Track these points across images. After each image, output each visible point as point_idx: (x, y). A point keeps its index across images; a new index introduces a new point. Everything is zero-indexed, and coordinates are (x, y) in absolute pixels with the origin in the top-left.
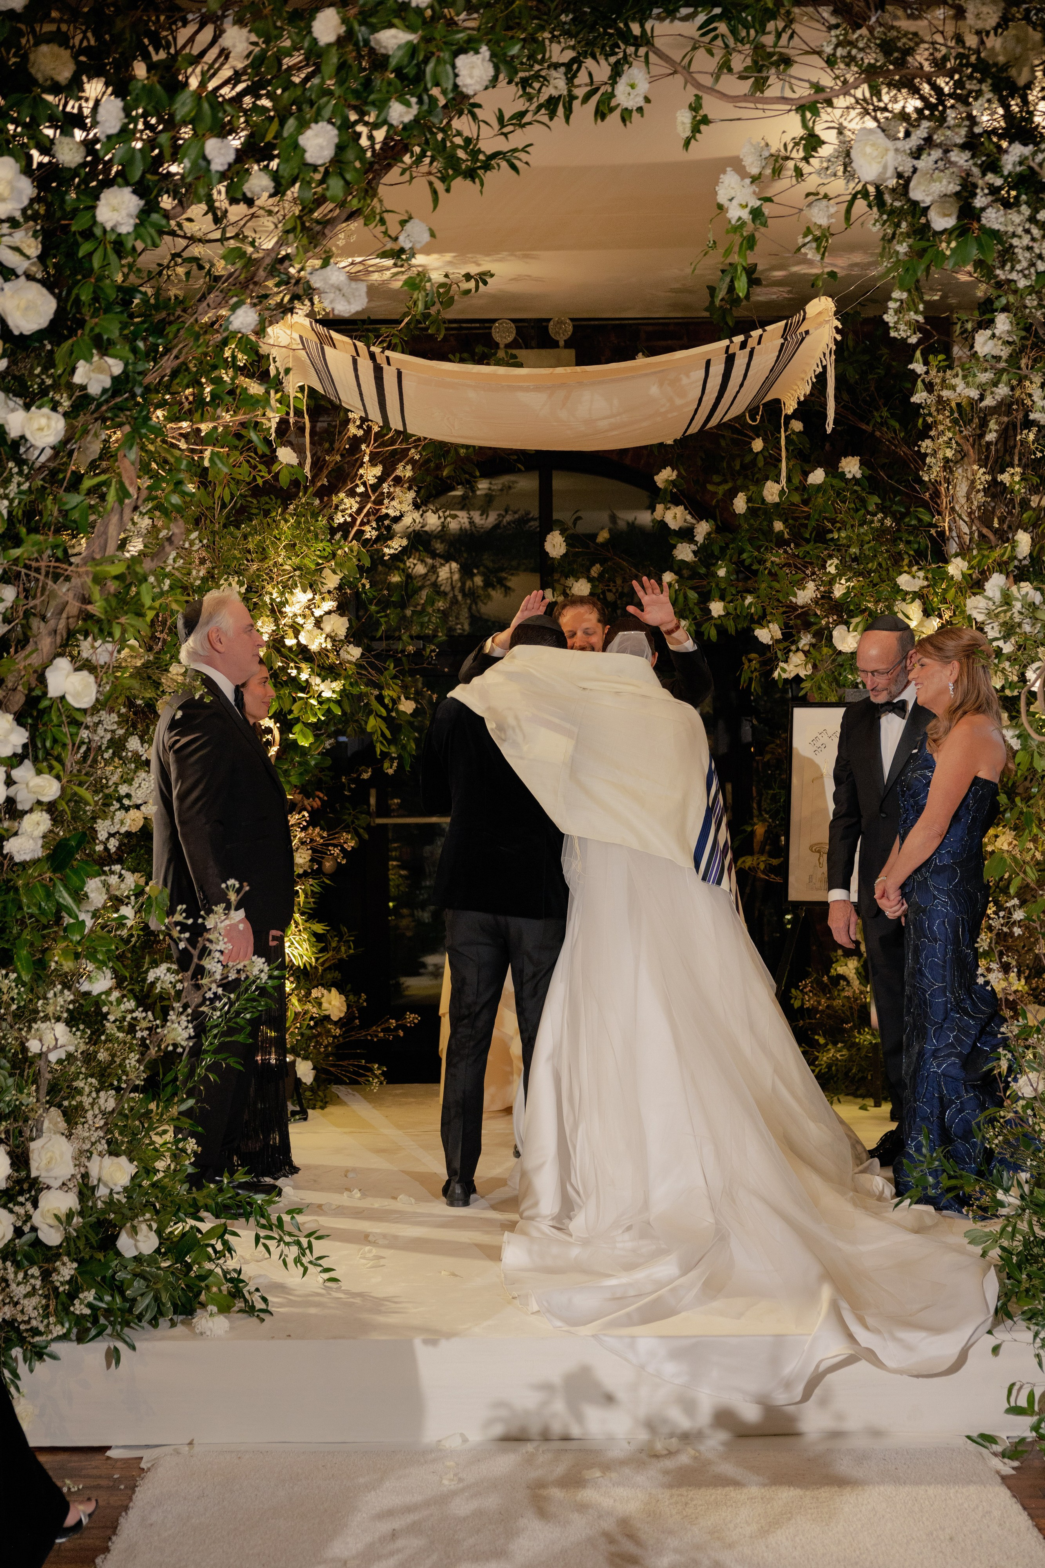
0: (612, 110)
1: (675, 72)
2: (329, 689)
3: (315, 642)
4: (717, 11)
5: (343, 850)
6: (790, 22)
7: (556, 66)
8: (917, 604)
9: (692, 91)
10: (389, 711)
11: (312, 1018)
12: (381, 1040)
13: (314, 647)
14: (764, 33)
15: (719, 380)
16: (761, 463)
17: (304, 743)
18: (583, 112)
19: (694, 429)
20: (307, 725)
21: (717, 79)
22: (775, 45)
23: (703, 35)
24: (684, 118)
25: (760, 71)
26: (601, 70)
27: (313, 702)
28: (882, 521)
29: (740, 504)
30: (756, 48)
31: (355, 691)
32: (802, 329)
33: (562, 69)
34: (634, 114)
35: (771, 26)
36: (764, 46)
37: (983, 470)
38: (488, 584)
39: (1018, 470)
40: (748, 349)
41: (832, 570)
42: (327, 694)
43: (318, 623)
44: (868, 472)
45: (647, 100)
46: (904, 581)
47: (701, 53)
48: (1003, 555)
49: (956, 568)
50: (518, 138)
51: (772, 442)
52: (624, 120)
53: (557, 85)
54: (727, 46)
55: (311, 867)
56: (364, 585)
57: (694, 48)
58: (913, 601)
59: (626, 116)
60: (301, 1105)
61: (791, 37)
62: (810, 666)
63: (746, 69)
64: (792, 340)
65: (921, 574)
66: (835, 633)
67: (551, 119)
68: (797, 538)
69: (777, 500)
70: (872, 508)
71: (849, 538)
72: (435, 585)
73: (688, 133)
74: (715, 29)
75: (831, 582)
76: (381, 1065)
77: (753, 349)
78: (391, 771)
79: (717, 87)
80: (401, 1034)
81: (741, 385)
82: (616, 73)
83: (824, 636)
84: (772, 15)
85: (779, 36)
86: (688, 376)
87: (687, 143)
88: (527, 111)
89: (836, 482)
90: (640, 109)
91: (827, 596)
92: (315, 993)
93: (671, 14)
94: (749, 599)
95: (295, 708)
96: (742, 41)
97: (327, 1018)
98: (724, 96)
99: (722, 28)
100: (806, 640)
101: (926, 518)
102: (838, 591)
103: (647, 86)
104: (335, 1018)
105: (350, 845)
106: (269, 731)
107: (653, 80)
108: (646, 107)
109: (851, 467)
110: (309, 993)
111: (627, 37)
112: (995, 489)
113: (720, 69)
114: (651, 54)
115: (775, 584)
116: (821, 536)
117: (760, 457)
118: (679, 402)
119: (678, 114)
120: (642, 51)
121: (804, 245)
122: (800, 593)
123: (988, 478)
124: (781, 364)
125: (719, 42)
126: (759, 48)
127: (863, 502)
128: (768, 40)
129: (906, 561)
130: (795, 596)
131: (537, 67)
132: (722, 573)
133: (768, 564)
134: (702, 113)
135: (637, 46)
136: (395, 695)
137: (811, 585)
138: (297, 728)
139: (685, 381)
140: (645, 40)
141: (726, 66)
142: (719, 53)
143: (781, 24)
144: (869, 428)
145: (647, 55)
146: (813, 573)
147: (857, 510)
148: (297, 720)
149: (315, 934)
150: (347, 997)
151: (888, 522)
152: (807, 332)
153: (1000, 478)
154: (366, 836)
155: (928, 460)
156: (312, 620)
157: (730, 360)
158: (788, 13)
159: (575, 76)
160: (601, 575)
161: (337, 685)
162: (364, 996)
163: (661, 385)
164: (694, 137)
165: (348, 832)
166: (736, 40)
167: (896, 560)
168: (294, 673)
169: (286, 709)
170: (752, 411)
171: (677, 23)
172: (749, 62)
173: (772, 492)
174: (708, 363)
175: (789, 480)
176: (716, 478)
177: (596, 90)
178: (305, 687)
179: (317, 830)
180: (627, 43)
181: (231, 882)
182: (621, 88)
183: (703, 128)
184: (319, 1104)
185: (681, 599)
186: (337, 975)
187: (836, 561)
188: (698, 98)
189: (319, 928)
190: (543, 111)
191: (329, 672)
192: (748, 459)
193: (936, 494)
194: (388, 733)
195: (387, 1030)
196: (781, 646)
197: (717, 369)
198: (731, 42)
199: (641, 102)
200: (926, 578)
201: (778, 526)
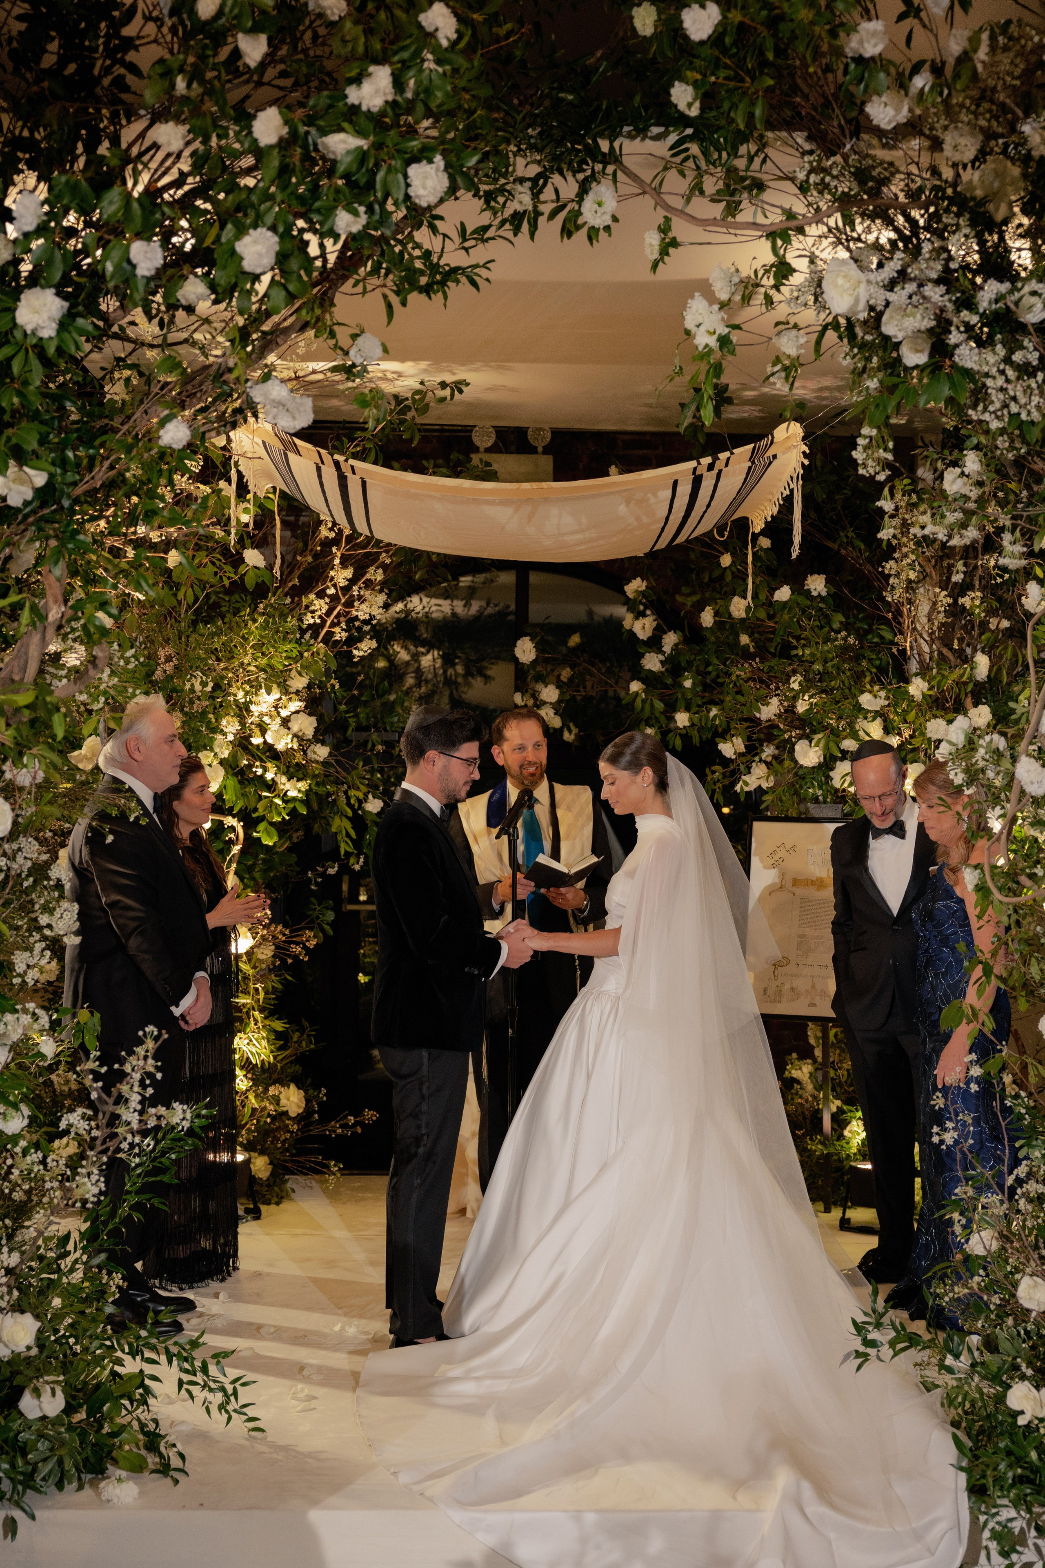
0: (578, 228)
1: (644, 193)
2: (294, 789)
3: (283, 742)
4: (689, 131)
5: (305, 948)
6: (763, 145)
7: (521, 180)
8: (879, 721)
9: (661, 213)
10: (355, 811)
11: (269, 1115)
12: (338, 1136)
13: (280, 747)
14: (736, 156)
15: (686, 499)
16: (729, 577)
17: (268, 842)
18: (549, 229)
19: (662, 544)
20: (272, 824)
21: (688, 201)
22: (747, 169)
23: (674, 155)
24: (653, 240)
25: (732, 194)
26: (568, 187)
27: (278, 801)
28: (845, 639)
29: (707, 618)
30: (728, 171)
31: (321, 790)
32: (770, 453)
33: (528, 184)
34: (602, 232)
35: (743, 150)
36: (736, 169)
37: (944, 593)
38: (468, 674)
39: (979, 594)
40: (715, 471)
41: (796, 686)
42: (292, 793)
43: (285, 722)
44: (833, 590)
45: (615, 219)
46: (866, 700)
47: (673, 174)
48: (962, 675)
49: (917, 688)
50: (480, 254)
51: (739, 558)
52: (590, 239)
53: (522, 200)
54: (698, 168)
55: (273, 963)
56: (333, 686)
57: (666, 169)
58: (874, 719)
59: (593, 234)
60: (255, 1204)
61: (764, 161)
62: (772, 778)
63: (719, 192)
64: (760, 463)
65: (883, 694)
66: (797, 747)
67: (515, 235)
68: (762, 652)
69: (744, 615)
70: (836, 626)
71: (812, 655)
72: (419, 672)
73: (656, 256)
74: (687, 150)
75: (795, 698)
76: (338, 1161)
77: (720, 471)
78: (357, 867)
79: (688, 210)
80: (359, 1130)
81: (709, 506)
82: (584, 190)
83: (787, 748)
84: (743, 137)
85: (751, 159)
86: (655, 495)
87: (655, 266)
88: (490, 226)
89: (801, 599)
90: (607, 228)
91: (790, 710)
92: (272, 1091)
93: (641, 132)
94: (714, 712)
95: (261, 806)
96: (714, 164)
97: (285, 1113)
98: (692, 219)
99: (694, 149)
100: (768, 751)
101: (888, 636)
102: (802, 707)
103: (615, 204)
104: (293, 1114)
105: (312, 944)
106: (233, 829)
107: (622, 199)
108: (614, 226)
109: (817, 584)
110: (266, 1090)
111: (594, 153)
112: (956, 611)
113: (692, 191)
114: (619, 173)
115: (739, 697)
116: (785, 651)
117: (728, 573)
118: (645, 520)
119: (647, 235)
120: (610, 169)
121: (773, 374)
122: (764, 709)
123: (950, 600)
124: (749, 487)
125: (690, 163)
126: (731, 171)
127: (828, 620)
128: (740, 163)
129: (868, 679)
130: (759, 711)
131: (502, 181)
132: (688, 684)
133: (734, 678)
134: (670, 235)
135: (605, 164)
136: (361, 796)
137: (775, 701)
138: (262, 826)
139: (652, 500)
140: (613, 158)
141: (698, 188)
142: (691, 175)
143: (753, 148)
144: (835, 546)
145: (615, 173)
146: (777, 688)
147: (821, 627)
148: (262, 819)
149: (275, 1031)
150: (306, 1092)
151: (851, 640)
152: (775, 457)
153: (961, 601)
154: (331, 933)
155: (891, 581)
156: (278, 720)
157: (697, 481)
158: (761, 137)
159: (540, 191)
160: (571, 679)
161: (303, 785)
162: (324, 1091)
163: (628, 504)
164: (662, 259)
165: (311, 929)
166: (708, 161)
167: (858, 677)
168: (260, 771)
169: (251, 806)
170: (721, 528)
171: (648, 141)
172: (721, 185)
173: (739, 607)
174: (675, 483)
175: (755, 596)
176: (685, 590)
177: (564, 206)
178: (271, 786)
179: (280, 927)
180: (594, 160)
181: (150, 1028)
182: (588, 205)
183: (671, 250)
184: (275, 1199)
185: (647, 707)
186: (298, 1068)
187: (799, 678)
188: (667, 219)
189: (279, 1026)
190: (507, 226)
191: (295, 771)
192: (716, 574)
193: (898, 613)
194: (353, 834)
195: (344, 1126)
196: (744, 759)
197: (685, 490)
198: (703, 165)
199: (608, 221)
200: (887, 698)
201: (744, 639)
